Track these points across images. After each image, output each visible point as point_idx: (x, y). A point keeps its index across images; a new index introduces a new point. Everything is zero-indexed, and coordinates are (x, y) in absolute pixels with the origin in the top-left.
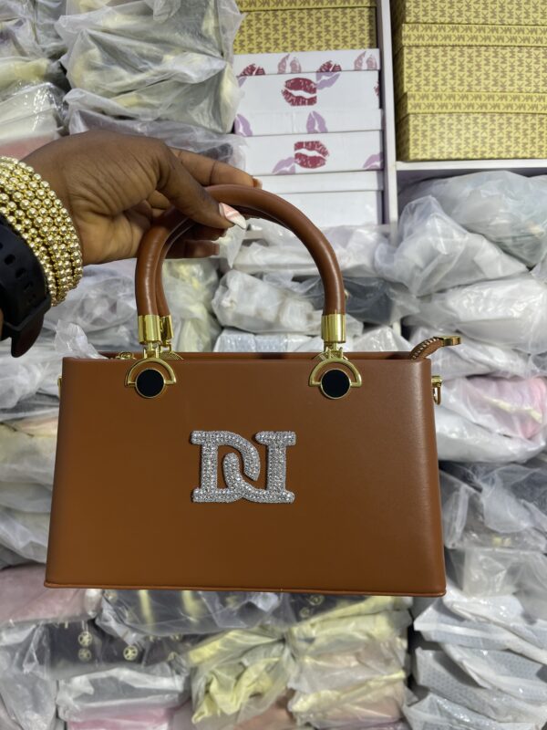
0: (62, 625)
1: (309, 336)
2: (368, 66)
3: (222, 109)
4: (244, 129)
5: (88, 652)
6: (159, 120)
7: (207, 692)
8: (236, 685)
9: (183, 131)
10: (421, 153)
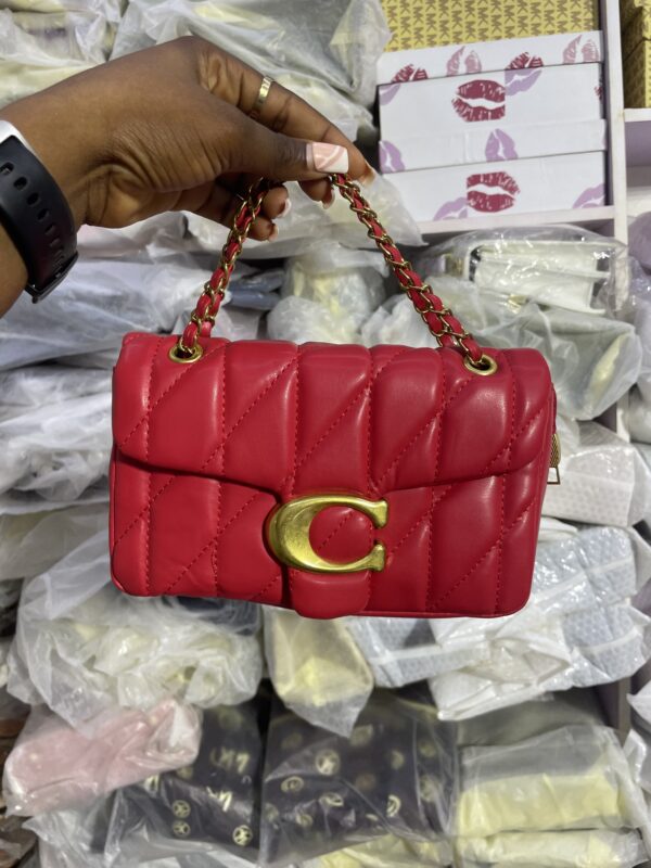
2: (585, 56)
4: (392, 162)
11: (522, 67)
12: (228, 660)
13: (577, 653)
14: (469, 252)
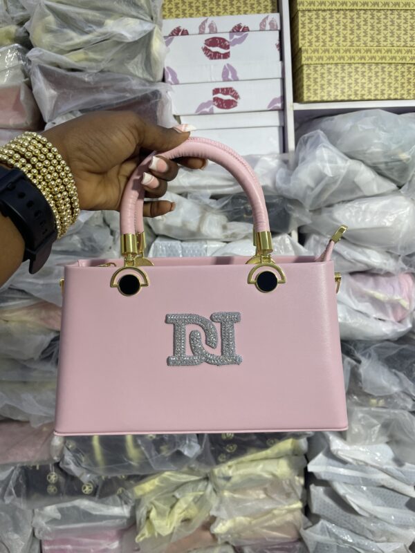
0: (35, 467)
1: (224, 242)
2: (271, 27)
3: (152, 62)
4: (172, 79)
5: (55, 488)
6: (102, 71)
7: (148, 518)
8: (170, 512)
9: (122, 80)
10: (313, 96)
11: (238, 31)
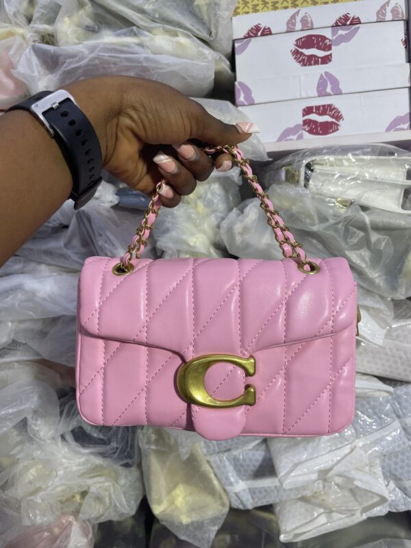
2: (393, 15)
4: (245, 98)
11: (344, 25)
12: (114, 486)
13: (392, 485)
14: (304, 165)
